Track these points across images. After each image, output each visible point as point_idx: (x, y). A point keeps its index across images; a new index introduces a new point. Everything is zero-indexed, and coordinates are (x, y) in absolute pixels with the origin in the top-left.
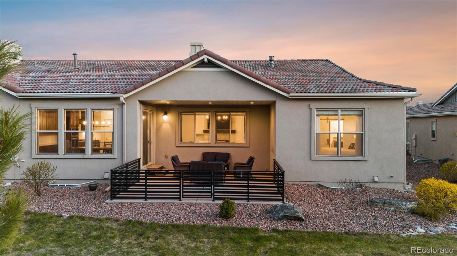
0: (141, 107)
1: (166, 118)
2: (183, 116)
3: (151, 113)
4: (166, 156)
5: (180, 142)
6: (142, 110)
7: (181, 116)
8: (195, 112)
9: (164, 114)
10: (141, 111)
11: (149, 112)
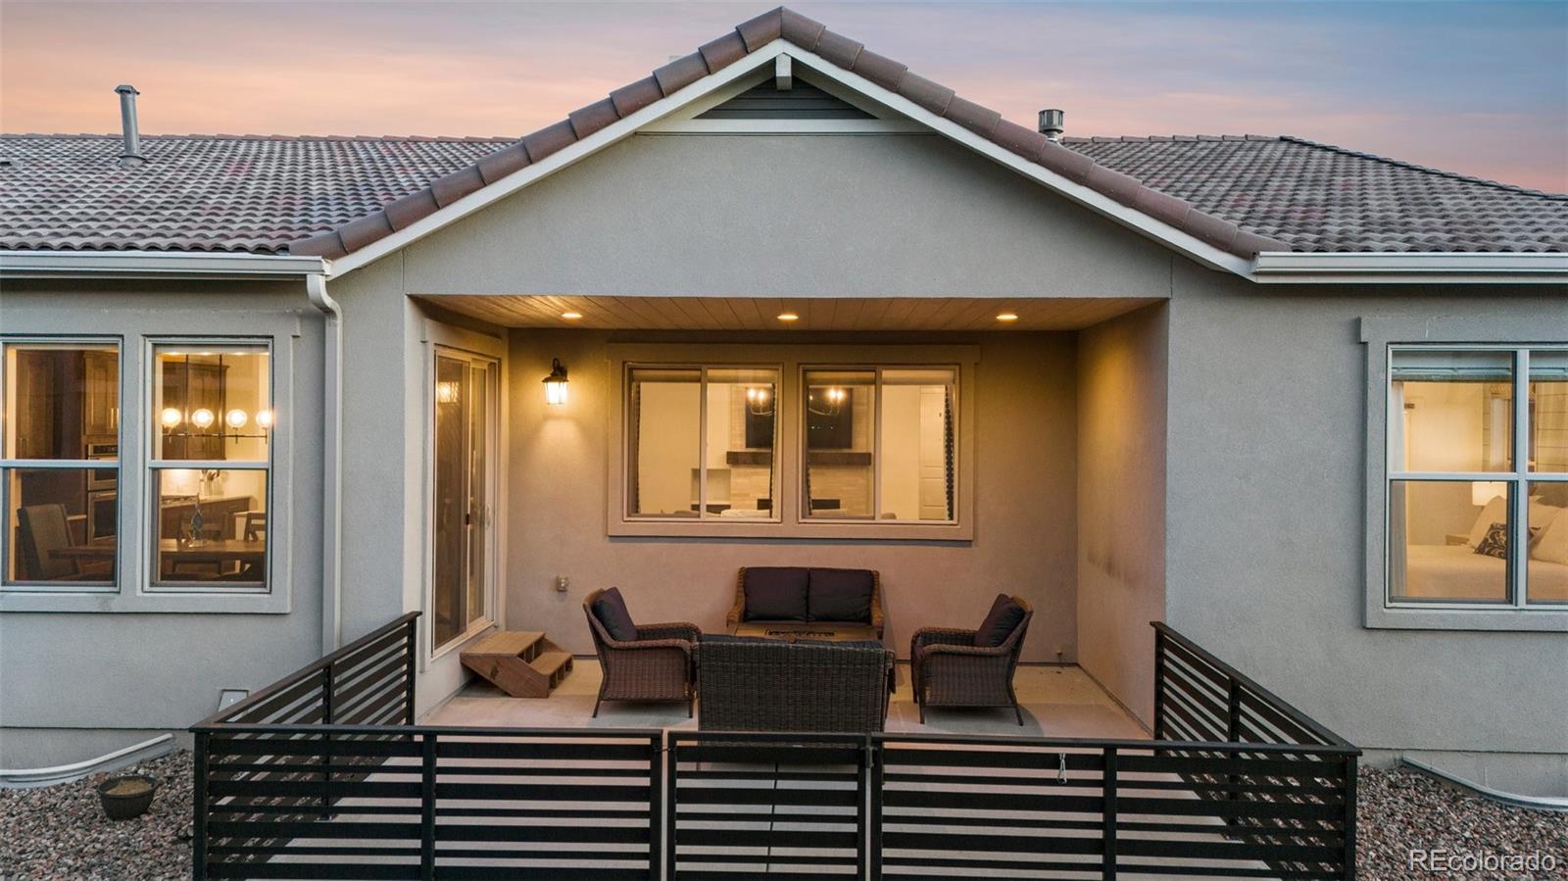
0: (423, 335)
1: (558, 394)
2: (642, 384)
3: (486, 367)
4: (558, 582)
5: (629, 515)
6: (431, 347)
7: (634, 384)
8: (704, 367)
9: (549, 376)
10: (426, 355)
11: (475, 365)
